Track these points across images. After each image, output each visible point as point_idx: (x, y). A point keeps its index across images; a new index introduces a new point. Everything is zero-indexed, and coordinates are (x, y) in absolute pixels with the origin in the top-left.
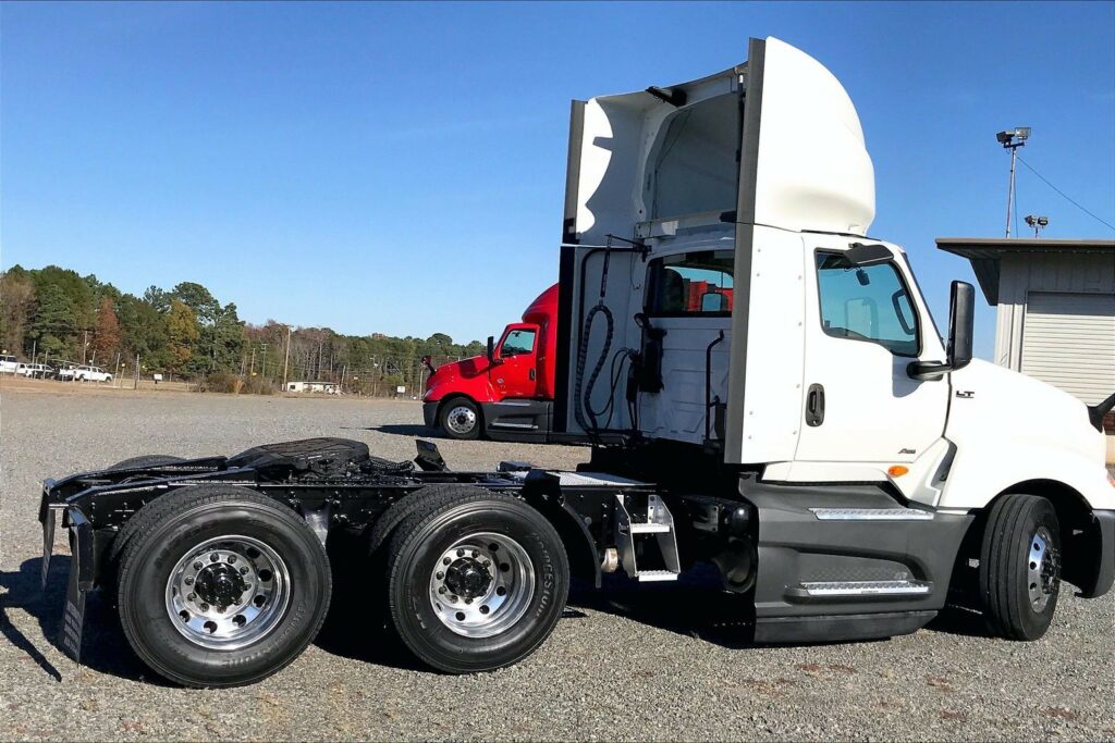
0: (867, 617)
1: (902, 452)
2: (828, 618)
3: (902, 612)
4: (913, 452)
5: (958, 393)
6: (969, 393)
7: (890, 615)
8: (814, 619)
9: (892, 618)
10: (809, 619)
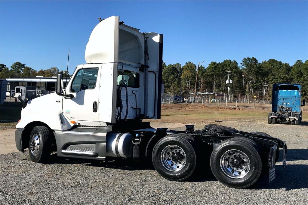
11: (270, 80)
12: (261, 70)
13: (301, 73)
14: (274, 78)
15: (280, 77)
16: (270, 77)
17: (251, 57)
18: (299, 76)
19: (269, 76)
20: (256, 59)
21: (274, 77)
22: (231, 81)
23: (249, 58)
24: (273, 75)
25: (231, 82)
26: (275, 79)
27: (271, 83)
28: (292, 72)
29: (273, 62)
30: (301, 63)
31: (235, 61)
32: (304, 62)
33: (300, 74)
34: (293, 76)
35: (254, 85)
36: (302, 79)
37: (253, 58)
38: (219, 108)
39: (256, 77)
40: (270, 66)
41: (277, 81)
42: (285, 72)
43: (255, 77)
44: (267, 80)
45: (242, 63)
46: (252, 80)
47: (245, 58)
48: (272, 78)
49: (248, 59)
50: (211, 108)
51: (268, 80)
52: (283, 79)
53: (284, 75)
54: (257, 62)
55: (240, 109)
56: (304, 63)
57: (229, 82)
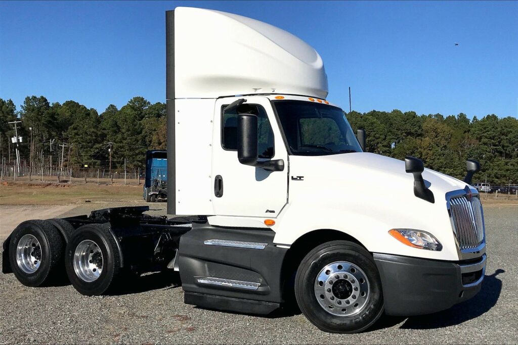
0: (237, 300)
1: (266, 212)
2: (217, 297)
3: (258, 300)
4: (273, 212)
5: (292, 177)
6: (300, 177)
7: (250, 301)
8: (211, 296)
9: (251, 303)
10: (208, 296)
11: (71, 138)
12: (56, 119)
13: (117, 126)
14: (77, 134)
15: (86, 133)
16: (70, 132)
17: (38, 96)
18: (116, 132)
19: (69, 130)
20: (46, 100)
21: (78, 132)
22: (21, 138)
23: (35, 97)
24: (75, 129)
25: (21, 141)
26: (79, 135)
27: (72, 141)
28: (104, 124)
29: (71, 105)
30: (116, 110)
31: (11, 102)
32: (119, 109)
33: (117, 128)
34: (105, 132)
35: (43, 145)
36: (120, 136)
37: (42, 97)
38: (31, 185)
39: (48, 131)
40: (68, 113)
41: (82, 138)
42: (95, 124)
43: (46, 131)
44: (66, 137)
45: (23, 105)
46: (41, 135)
47: (28, 98)
48: (73, 134)
49: (33, 100)
50: (19, 186)
51: (68, 136)
52: (92, 136)
53: (92, 130)
54: (47, 104)
55: (64, 186)
56: (120, 111)
57: (19, 140)
